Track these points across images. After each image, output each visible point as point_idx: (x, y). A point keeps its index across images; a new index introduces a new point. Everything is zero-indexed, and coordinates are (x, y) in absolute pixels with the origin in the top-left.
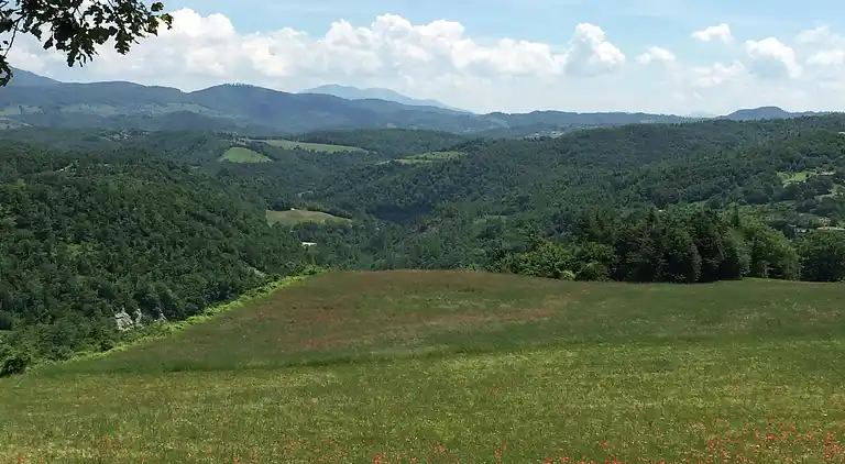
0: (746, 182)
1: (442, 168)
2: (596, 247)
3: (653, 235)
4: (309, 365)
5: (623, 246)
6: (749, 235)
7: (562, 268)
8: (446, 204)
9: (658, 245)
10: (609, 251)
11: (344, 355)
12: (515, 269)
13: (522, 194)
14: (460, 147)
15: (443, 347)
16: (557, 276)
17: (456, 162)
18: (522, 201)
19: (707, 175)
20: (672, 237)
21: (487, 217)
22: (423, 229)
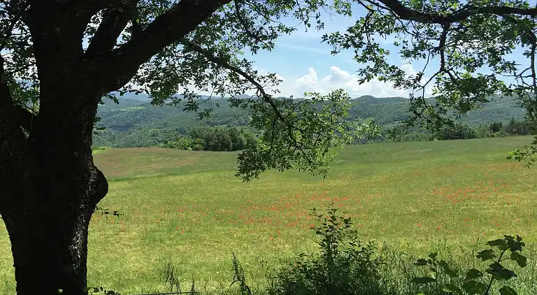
0: (239, 119)
1: (136, 112)
2: (198, 140)
3: (217, 136)
4: (115, 181)
5: (208, 140)
6: (246, 136)
7: (188, 146)
8: (138, 125)
9: (219, 139)
10: (203, 141)
11: (127, 177)
12: (171, 147)
13: (165, 122)
14: (143, 105)
15: (163, 174)
16: (186, 149)
17: (141, 111)
18: (165, 124)
19: (226, 116)
20: (223, 137)
21: (153, 129)
22: (130, 133)
